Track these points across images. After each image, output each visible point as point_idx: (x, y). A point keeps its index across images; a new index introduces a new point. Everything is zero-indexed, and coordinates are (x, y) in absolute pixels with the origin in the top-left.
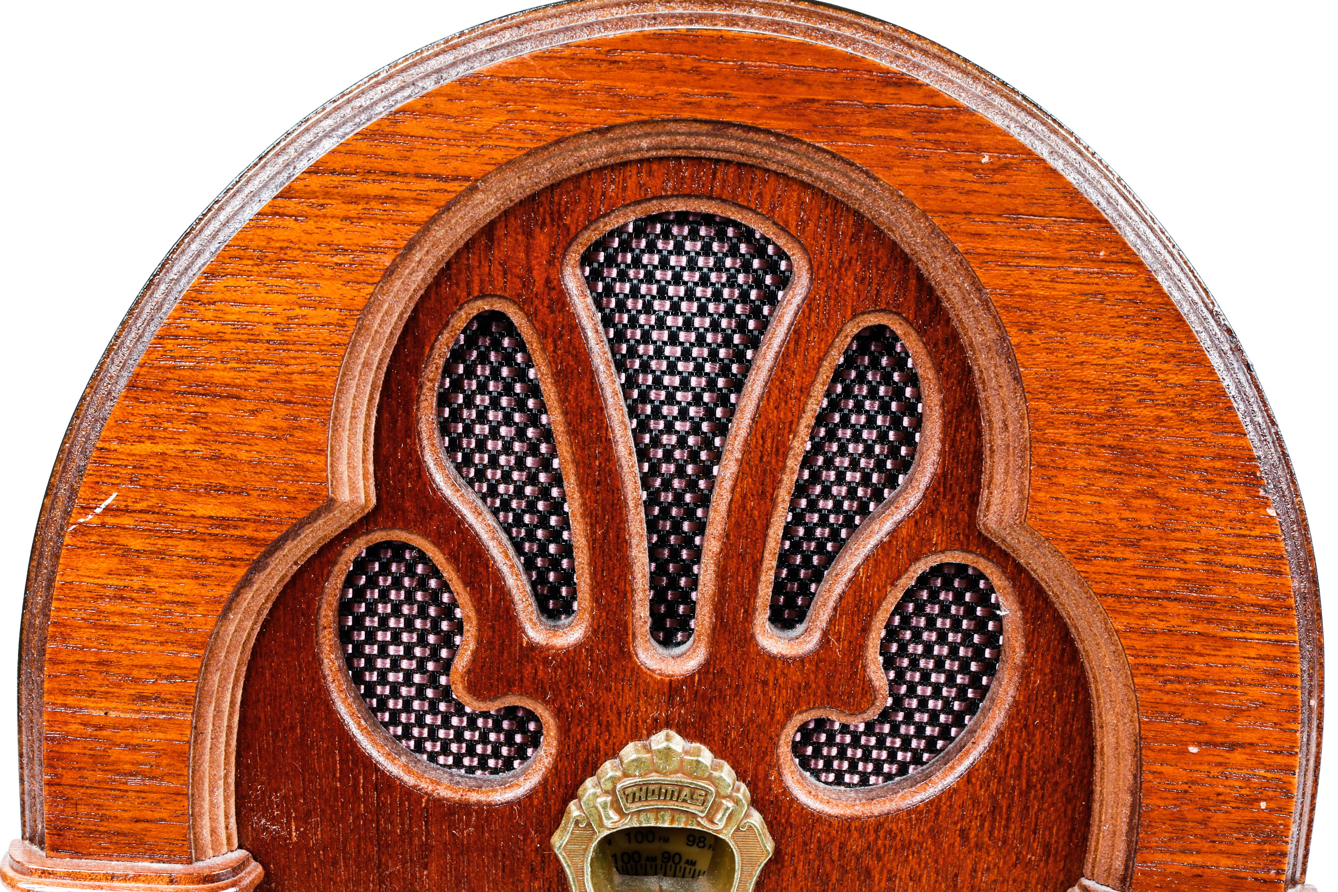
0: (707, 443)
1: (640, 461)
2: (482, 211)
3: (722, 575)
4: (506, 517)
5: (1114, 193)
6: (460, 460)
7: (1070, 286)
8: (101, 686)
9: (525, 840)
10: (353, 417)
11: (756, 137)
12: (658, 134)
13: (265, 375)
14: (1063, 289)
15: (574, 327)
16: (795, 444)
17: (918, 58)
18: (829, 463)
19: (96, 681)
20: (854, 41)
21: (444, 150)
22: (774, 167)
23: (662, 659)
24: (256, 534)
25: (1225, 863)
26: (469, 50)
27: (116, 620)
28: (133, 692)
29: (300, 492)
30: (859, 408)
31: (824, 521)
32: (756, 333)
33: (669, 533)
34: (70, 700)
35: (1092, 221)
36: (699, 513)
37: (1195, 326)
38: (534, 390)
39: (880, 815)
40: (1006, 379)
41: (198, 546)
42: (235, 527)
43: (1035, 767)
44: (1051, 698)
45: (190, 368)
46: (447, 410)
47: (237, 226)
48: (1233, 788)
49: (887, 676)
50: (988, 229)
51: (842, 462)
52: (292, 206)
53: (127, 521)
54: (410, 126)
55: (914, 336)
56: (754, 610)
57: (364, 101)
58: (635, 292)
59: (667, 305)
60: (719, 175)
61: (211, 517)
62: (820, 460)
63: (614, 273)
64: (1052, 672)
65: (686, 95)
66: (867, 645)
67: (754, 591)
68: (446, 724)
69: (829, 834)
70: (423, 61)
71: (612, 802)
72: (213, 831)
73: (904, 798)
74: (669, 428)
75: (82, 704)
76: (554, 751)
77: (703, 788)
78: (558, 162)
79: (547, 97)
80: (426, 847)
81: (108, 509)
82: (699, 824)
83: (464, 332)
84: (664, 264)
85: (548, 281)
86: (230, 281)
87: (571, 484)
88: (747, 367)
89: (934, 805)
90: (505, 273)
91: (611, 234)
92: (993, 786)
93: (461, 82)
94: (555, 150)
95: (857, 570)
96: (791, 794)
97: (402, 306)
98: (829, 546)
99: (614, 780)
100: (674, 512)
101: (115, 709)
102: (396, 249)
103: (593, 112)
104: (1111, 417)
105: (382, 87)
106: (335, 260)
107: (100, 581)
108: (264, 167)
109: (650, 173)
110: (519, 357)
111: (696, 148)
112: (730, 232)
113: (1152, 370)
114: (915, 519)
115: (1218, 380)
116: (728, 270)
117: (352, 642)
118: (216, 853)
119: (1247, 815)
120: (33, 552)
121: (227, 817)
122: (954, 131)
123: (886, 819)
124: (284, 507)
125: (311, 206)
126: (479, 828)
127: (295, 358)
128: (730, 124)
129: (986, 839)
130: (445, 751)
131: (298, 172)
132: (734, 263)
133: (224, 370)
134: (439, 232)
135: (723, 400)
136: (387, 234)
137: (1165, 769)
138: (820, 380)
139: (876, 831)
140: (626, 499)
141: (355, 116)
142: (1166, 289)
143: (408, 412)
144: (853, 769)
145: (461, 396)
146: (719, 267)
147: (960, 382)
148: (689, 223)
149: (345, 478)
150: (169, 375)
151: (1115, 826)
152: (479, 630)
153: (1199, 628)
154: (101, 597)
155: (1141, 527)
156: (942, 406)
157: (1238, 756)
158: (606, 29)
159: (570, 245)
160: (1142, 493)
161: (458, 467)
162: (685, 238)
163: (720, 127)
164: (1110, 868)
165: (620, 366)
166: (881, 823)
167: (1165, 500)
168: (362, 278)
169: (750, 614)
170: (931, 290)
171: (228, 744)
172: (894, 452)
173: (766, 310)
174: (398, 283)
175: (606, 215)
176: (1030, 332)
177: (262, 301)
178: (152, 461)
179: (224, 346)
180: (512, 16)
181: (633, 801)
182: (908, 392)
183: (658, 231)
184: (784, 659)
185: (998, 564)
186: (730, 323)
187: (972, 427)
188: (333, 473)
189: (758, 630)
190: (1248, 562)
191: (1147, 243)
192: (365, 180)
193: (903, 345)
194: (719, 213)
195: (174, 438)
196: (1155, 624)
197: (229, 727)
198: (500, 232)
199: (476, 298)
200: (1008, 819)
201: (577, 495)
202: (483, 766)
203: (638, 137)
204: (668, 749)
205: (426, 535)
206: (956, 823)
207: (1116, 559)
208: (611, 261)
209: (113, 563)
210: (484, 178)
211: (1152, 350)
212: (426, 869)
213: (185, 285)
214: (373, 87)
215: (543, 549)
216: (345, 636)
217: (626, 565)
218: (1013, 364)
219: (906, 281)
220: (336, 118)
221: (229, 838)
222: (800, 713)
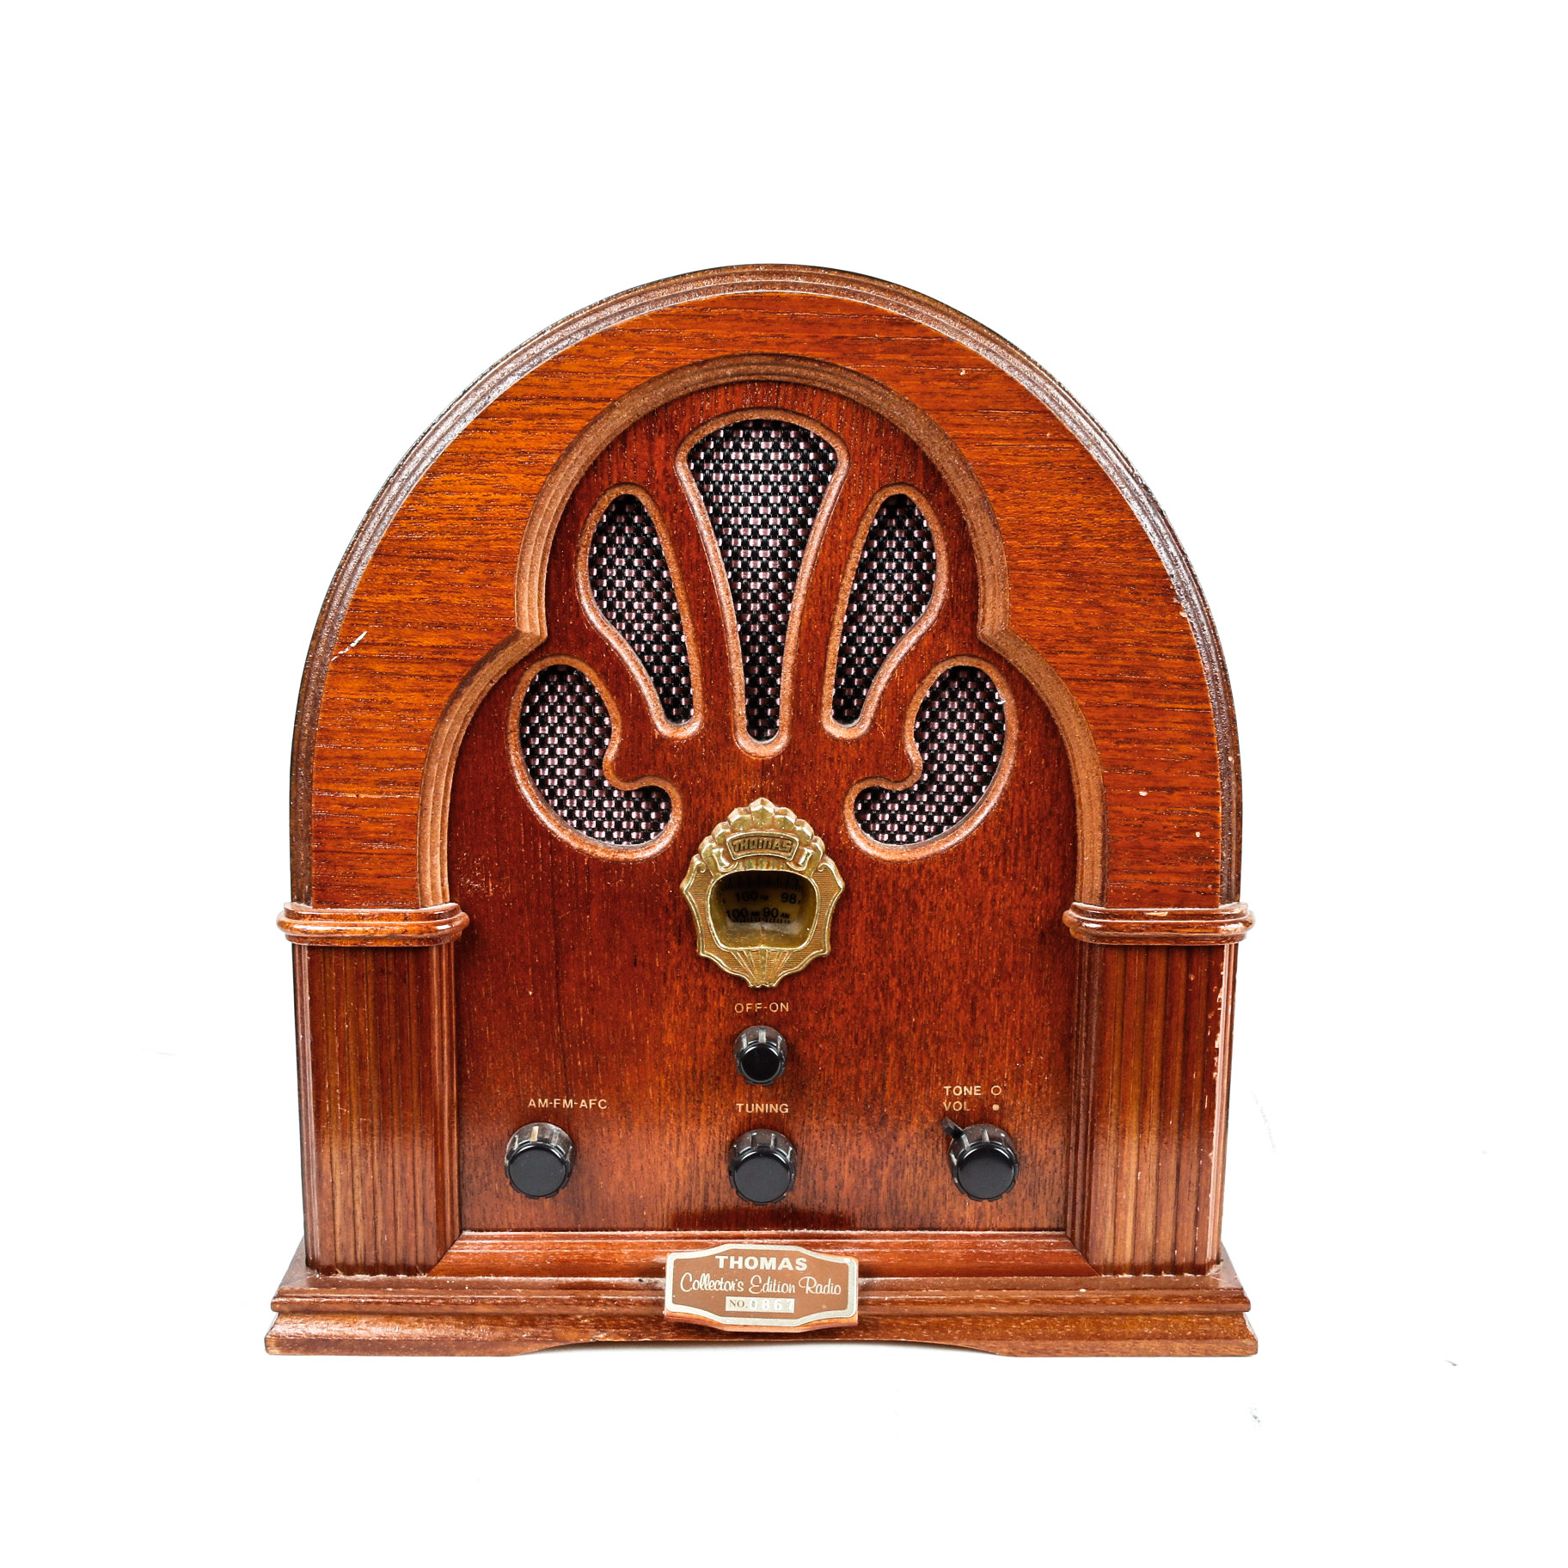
0: (783, 588)
1: (735, 602)
2: (618, 422)
3: (796, 681)
4: (640, 647)
5: (1056, 394)
6: (605, 606)
7: (1028, 458)
8: (354, 775)
9: (661, 888)
10: (531, 572)
11: (805, 364)
12: (738, 365)
13: (470, 543)
14: (1023, 461)
15: (684, 503)
16: (844, 582)
17: (914, 306)
18: (871, 599)
19: (350, 771)
20: (869, 296)
21: (592, 381)
22: (819, 385)
23: (757, 746)
24: (465, 657)
25: (1174, 879)
26: (607, 313)
27: (366, 725)
28: (376, 778)
29: (496, 625)
30: (890, 558)
31: (869, 642)
32: (814, 506)
33: (758, 655)
34: (331, 787)
35: (1039, 412)
36: (779, 639)
37: (1120, 484)
38: (657, 553)
39: (921, 859)
40: (989, 526)
41: (423, 668)
42: (450, 653)
43: (1033, 818)
44: (1040, 764)
45: (418, 539)
46: (595, 570)
47: (449, 439)
48: (1174, 822)
49: (923, 758)
50: (968, 421)
51: (880, 598)
52: (489, 423)
53: (374, 652)
54: (569, 365)
55: (924, 501)
56: (821, 705)
57: (535, 350)
58: (726, 480)
59: (750, 488)
60: (782, 392)
61: (433, 646)
62: (865, 597)
63: (711, 466)
64: (1040, 744)
65: (756, 337)
66: (904, 730)
67: (820, 690)
68: (600, 807)
69: (885, 874)
70: (575, 321)
71: (723, 853)
72: (433, 886)
73: (938, 845)
74: (755, 578)
75: (340, 789)
76: (679, 819)
77: (789, 839)
78: (670, 387)
79: (661, 342)
80: (589, 896)
81: (360, 643)
82: (788, 867)
83: (606, 513)
84: (746, 459)
85: (665, 471)
86: (446, 477)
87: (686, 619)
88: (808, 530)
89: (960, 847)
90: (635, 466)
91: (708, 438)
92: (1003, 833)
93: (603, 334)
94: (668, 378)
95: (893, 672)
96: (854, 844)
97: (564, 491)
98: (875, 661)
99: (724, 835)
100: (761, 639)
101: (364, 792)
102: (560, 450)
103: (693, 351)
104: (1063, 550)
105: (548, 340)
106: (518, 459)
107: (354, 697)
108: (467, 398)
109: (734, 393)
110: (646, 530)
111: (764, 374)
112: (792, 434)
113: (1090, 515)
114: (932, 632)
115: (1137, 521)
116: (792, 461)
117: (530, 746)
118: (436, 903)
119: (1187, 842)
120: (302, 681)
121: (442, 877)
122: (941, 354)
123: (925, 862)
124: (484, 636)
125: (502, 423)
126: (628, 881)
127: (491, 530)
128: (787, 356)
129: (1001, 875)
130: (600, 827)
131: (491, 401)
132: (796, 456)
133: (442, 540)
134: (589, 438)
135: (793, 556)
136: (554, 440)
137: (1124, 809)
138: (860, 535)
139: (919, 871)
140: (725, 627)
141: (530, 361)
142: (1096, 458)
143: (569, 569)
144: (901, 830)
145: (605, 560)
146: (785, 460)
147: (958, 532)
148: (763, 429)
149: (527, 615)
150: (403, 545)
151: (1093, 858)
152: (623, 728)
153: (1139, 701)
154: (355, 708)
155: (1091, 628)
156: (947, 550)
157: (1176, 797)
158: (700, 294)
159: (680, 445)
160: (1090, 604)
161: (604, 611)
162: (760, 440)
163: (780, 358)
164: (1092, 891)
165: (718, 534)
166: (922, 864)
167: (1106, 608)
168: (537, 471)
169: (818, 708)
170: (933, 467)
171: (443, 821)
172: (917, 589)
173: (820, 489)
174: (562, 475)
175: (704, 423)
176: (1002, 491)
177: (468, 490)
178: (391, 607)
179: (442, 524)
180: (636, 289)
181: (739, 851)
182: (925, 544)
183: (741, 436)
184: (844, 741)
185: (995, 665)
186: (795, 500)
187: (969, 564)
188: (518, 612)
189: (824, 721)
190: (1169, 652)
191: (1081, 427)
192: (538, 404)
193: (919, 511)
194: (783, 419)
195: (406, 591)
196: (1106, 700)
197: (444, 807)
198: (631, 438)
199: (616, 486)
200: (1016, 859)
201: (690, 626)
202: (628, 837)
203: (724, 367)
204: (763, 810)
205: (583, 659)
206: (978, 863)
207: (1075, 653)
208: (708, 458)
209: (362, 683)
210: (619, 399)
211: (1089, 501)
212: (589, 913)
213: (413, 482)
214: (541, 340)
215: (667, 671)
216: (525, 743)
217: (727, 676)
218: (993, 516)
219: (916, 461)
220: (518, 361)
221: (444, 894)
222: (858, 782)
